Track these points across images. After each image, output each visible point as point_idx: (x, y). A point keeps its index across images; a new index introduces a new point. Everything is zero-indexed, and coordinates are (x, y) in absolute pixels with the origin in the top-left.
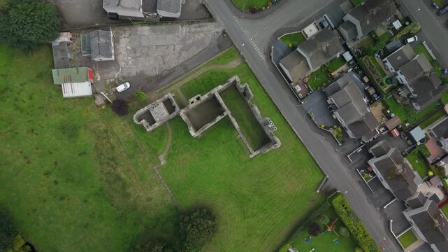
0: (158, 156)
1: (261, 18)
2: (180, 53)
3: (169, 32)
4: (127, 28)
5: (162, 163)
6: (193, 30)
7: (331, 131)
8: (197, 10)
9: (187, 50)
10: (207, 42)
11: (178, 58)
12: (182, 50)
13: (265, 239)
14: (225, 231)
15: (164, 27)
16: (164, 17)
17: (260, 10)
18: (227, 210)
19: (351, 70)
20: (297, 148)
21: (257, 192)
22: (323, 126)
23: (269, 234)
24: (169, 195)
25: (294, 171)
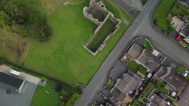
1: (153, 27)
5: (65, 3)
7: (110, 80)
13: (46, 68)
14: (43, 47)
17: (156, 25)
18: (53, 44)
19: (143, 80)
20: (95, 67)
21: (67, 55)
22: (111, 76)
23: (49, 69)
24: (51, 13)
25: (84, 70)
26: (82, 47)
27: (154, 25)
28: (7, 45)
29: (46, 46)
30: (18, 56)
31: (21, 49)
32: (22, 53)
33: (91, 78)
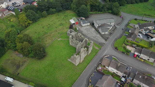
0: (61, 38)
2: (92, 36)
3: (96, 33)
4: (92, 27)
5: (59, 40)
6: (100, 37)
7: (90, 84)
8: (106, 37)
9: (94, 38)
10: (99, 41)
11: (90, 36)
12: (93, 37)
14: (38, 63)
15: (97, 32)
16: (99, 32)
17: (118, 50)
18: (46, 61)
19: (119, 84)
20: (77, 75)
21: (55, 68)
22: (90, 81)
23: (38, 78)
24: (48, 45)
25: (67, 77)
26: (67, 60)
27: (116, 50)
28: (11, 62)
29: (41, 63)
30: (16, 69)
31: (21, 65)
32: (21, 67)
33: (73, 83)
